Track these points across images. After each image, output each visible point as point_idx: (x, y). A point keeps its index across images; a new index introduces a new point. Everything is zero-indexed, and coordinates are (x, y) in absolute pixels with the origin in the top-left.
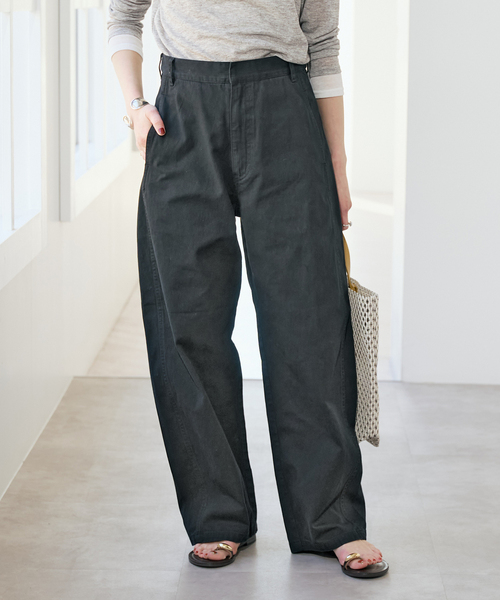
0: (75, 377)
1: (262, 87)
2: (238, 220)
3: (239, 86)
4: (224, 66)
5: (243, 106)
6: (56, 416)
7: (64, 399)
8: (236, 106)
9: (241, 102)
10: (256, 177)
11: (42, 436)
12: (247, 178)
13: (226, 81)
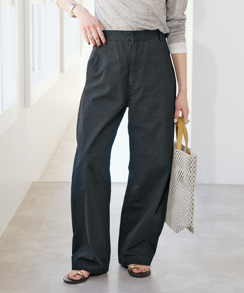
0: (33, 182)
1: (146, 44)
2: (128, 109)
3: (136, 42)
4: (129, 33)
5: (138, 53)
6: (24, 201)
7: (28, 193)
8: (134, 53)
9: (136, 51)
10: (141, 87)
11: (17, 210)
12: (136, 88)
13: (130, 40)
